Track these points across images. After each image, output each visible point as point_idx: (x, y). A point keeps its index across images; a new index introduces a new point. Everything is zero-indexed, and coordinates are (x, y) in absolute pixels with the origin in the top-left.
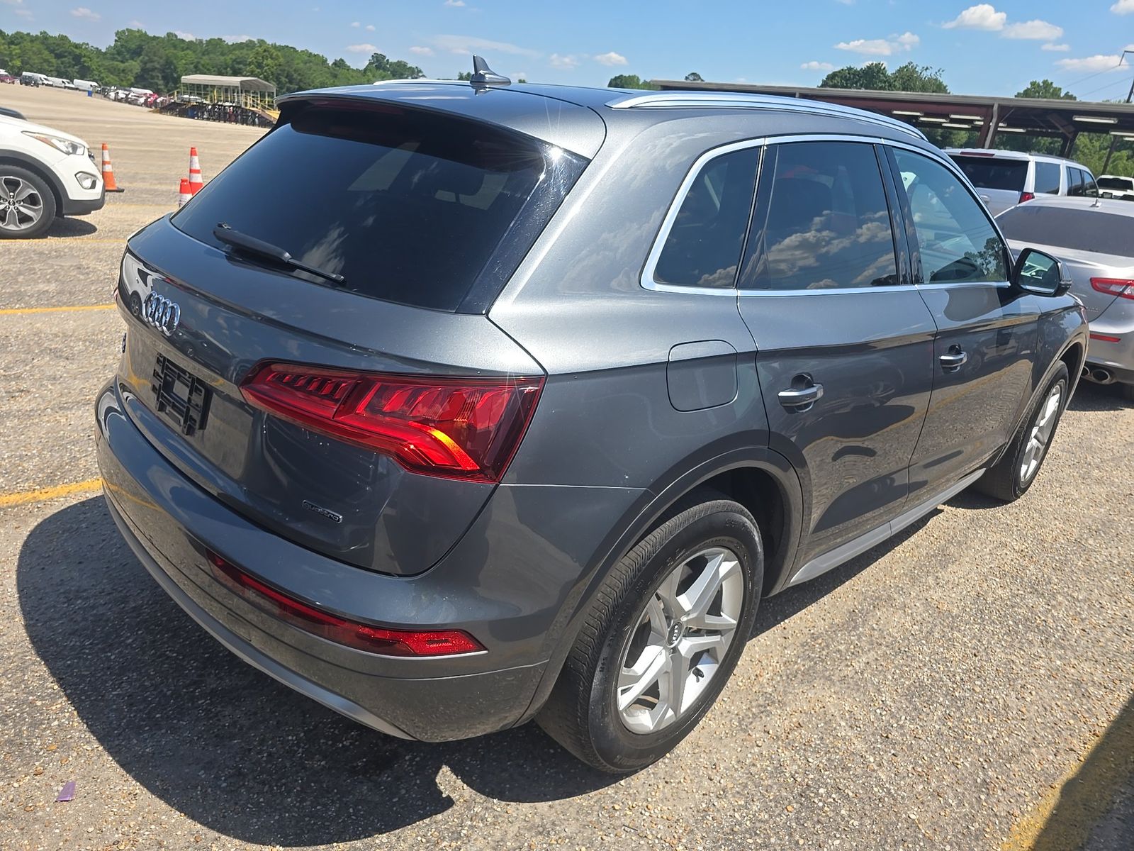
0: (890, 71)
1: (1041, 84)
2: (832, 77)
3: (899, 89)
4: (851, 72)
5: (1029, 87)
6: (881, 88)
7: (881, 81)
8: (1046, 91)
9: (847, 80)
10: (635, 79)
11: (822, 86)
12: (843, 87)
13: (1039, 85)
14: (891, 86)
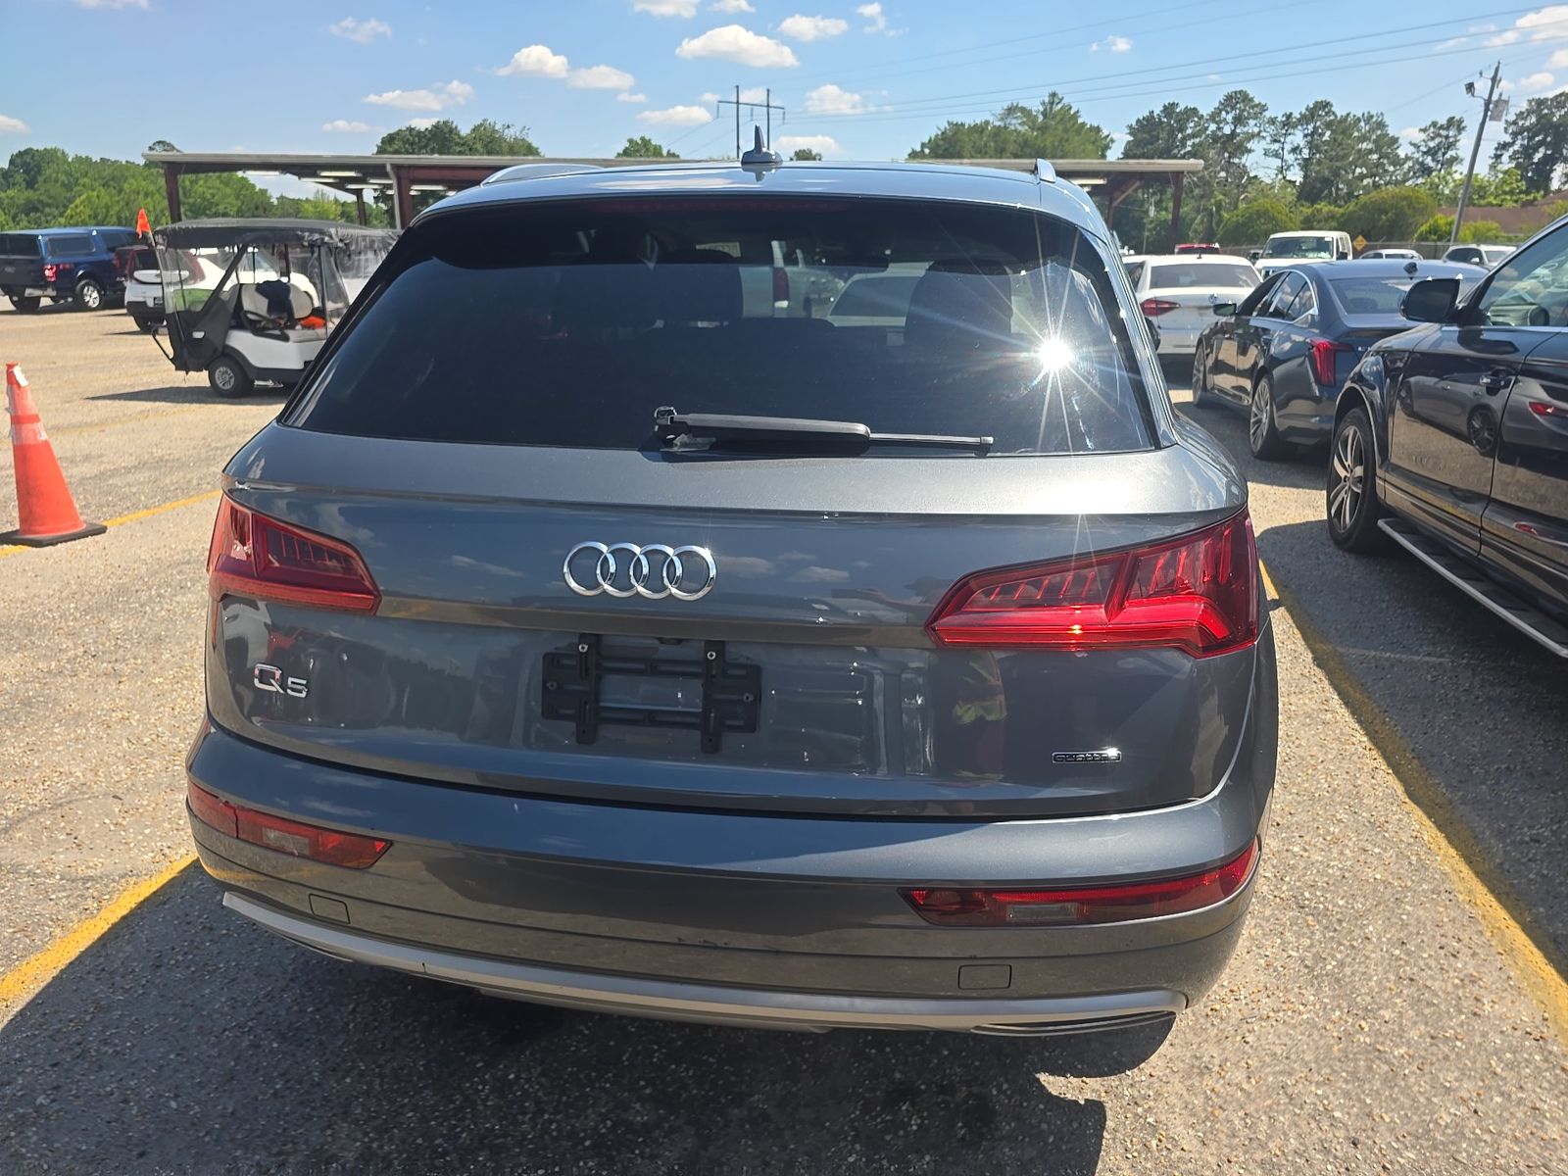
0: (465, 130)
1: (639, 142)
2: (389, 140)
3: (481, 154)
4: (414, 133)
5: (627, 145)
6: (460, 153)
7: (457, 144)
8: (647, 150)
9: (412, 144)
10: (59, 154)
11: (379, 152)
12: (408, 153)
13: (637, 144)
14: (472, 151)
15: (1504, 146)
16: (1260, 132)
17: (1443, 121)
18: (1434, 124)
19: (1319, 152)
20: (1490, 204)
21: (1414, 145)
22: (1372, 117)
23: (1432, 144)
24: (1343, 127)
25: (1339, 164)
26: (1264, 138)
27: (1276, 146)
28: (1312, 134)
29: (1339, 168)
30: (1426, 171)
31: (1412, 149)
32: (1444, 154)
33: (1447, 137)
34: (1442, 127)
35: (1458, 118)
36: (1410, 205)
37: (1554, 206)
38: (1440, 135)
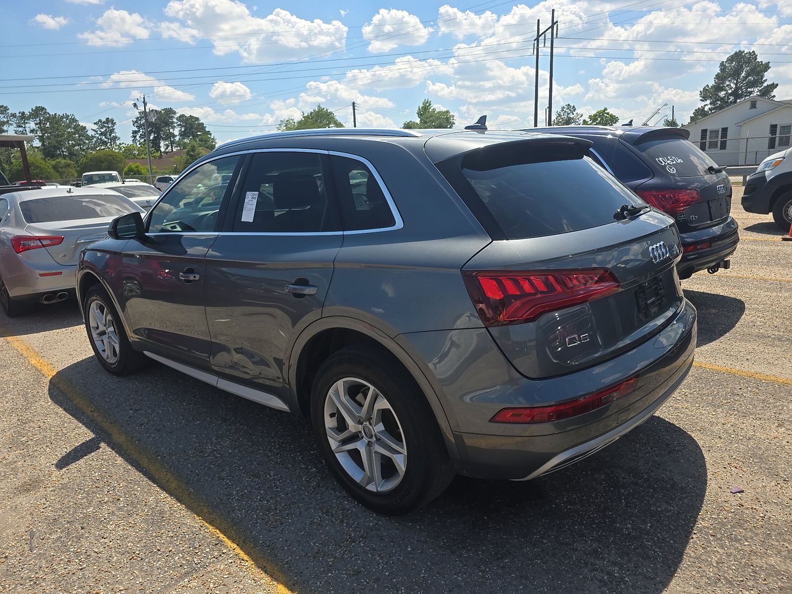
15: (135, 132)
16: (8, 121)
17: (104, 120)
18: (100, 121)
19: (46, 133)
20: (144, 158)
21: (94, 130)
22: (68, 116)
23: (103, 130)
24: (55, 120)
25: (59, 139)
26: (11, 124)
27: (21, 129)
28: (40, 123)
29: (61, 141)
30: (105, 143)
31: (94, 133)
32: (110, 135)
33: (109, 127)
34: (104, 122)
35: (110, 118)
36: (113, 158)
37: (174, 158)
38: (105, 126)
